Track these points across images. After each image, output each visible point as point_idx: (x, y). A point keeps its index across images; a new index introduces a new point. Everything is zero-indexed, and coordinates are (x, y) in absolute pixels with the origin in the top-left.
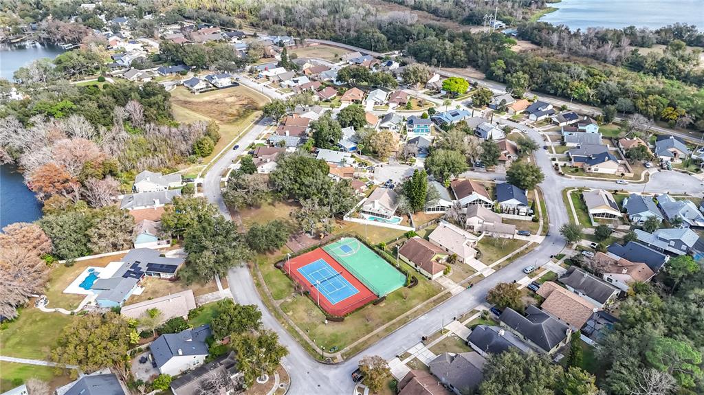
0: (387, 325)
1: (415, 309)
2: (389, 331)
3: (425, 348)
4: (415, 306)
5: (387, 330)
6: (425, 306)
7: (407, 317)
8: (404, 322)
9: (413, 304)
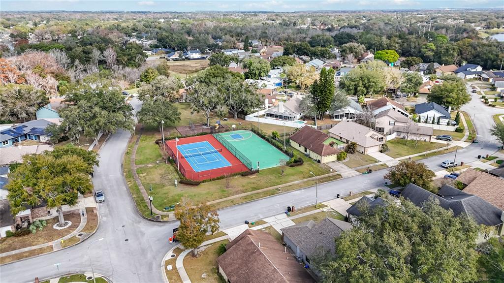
0: (249, 193)
1: (291, 184)
2: (249, 200)
3: (288, 219)
4: (291, 181)
5: (246, 198)
6: (304, 182)
7: (278, 189)
8: (272, 194)
9: (290, 179)
